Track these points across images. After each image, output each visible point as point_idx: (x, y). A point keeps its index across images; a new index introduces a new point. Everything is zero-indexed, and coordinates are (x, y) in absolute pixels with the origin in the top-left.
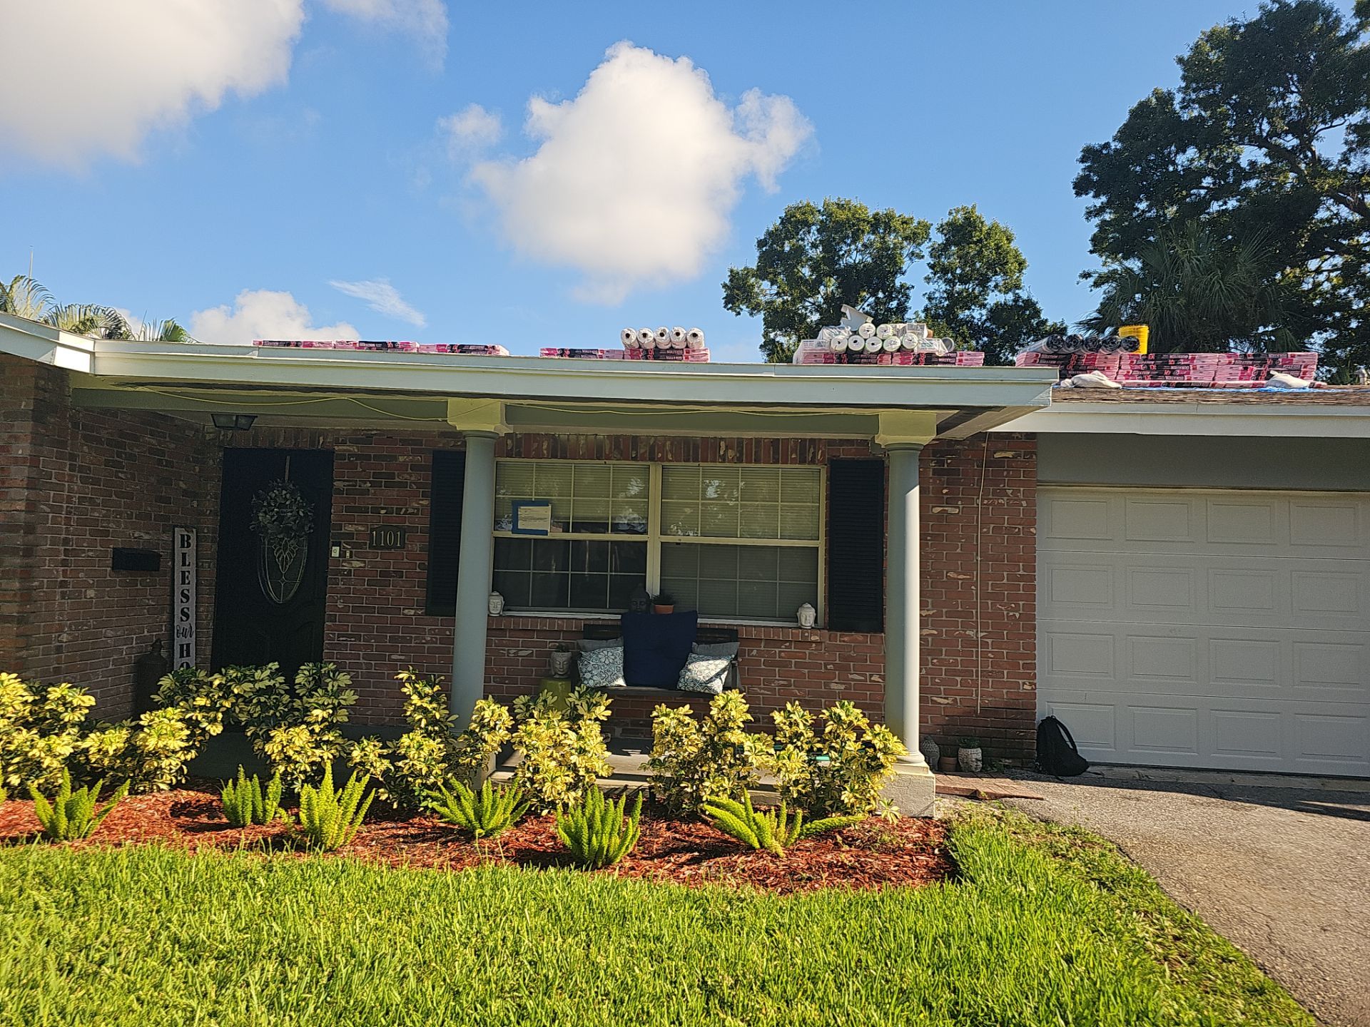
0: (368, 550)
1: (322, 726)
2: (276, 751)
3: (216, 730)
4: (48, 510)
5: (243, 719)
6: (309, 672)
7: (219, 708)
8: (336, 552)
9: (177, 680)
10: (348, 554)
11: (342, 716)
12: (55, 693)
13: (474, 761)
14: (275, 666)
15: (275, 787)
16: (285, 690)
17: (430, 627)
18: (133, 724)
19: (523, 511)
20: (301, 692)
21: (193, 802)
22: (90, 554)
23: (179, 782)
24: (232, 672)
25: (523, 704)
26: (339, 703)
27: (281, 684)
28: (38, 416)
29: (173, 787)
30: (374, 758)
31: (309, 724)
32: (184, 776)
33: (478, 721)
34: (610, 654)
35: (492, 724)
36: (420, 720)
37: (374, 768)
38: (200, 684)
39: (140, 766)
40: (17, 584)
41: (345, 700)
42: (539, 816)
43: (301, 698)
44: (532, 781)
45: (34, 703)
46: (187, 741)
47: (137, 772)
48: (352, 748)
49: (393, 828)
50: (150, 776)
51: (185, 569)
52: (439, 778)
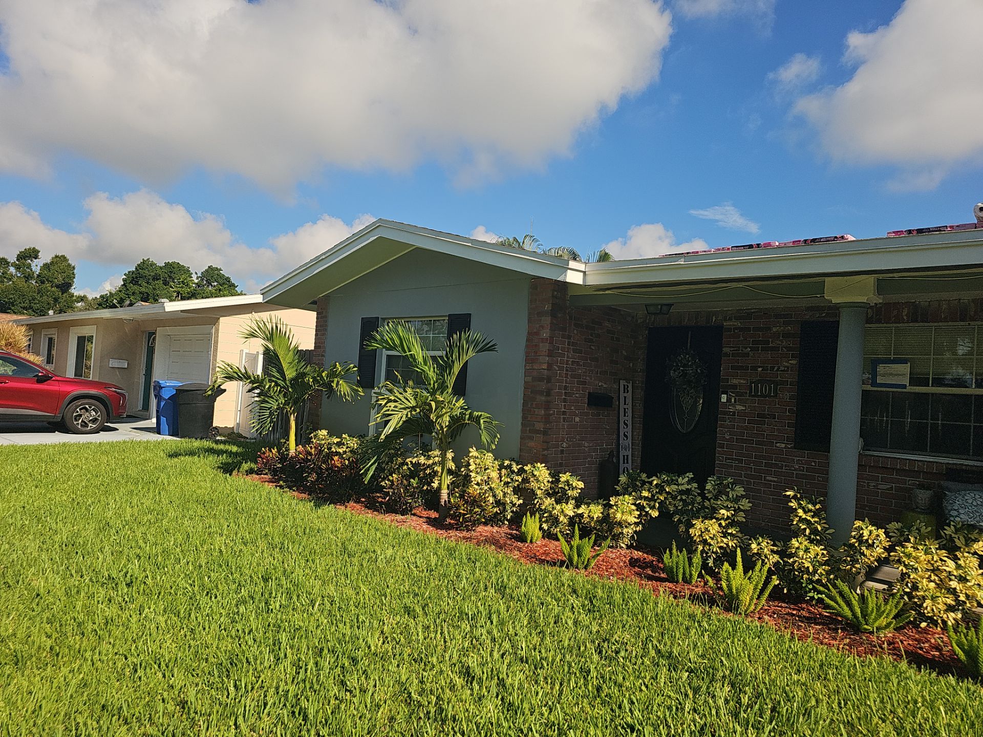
0: (748, 397)
1: (727, 522)
2: (697, 534)
3: (655, 514)
4: (557, 369)
5: (672, 509)
6: (715, 482)
7: (656, 500)
8: (724, 398)
9: (629, 478)
10: (733, 400)
11: (741, 518)
12: (564, 477)
13: (854, 569)
14: (691, 475)
15: (697, 560)
16: (698, 493)
17: (798, 458)
18: (605, 502)
19: (881, 368)
20: (709, 496)
21: (642, 559)
22: (577, 395)
23: (632, 544)
24: (664, 476)
25: (897, 529)
26: (739, 507)
27: (695, 488)
28: (553, 314)
29: (628, 547)
30: (768, 552)
31: (717, 519)
32: (635, 541)
33: (857, 537)
34: (977, 496)
35: (870, 542)
36: (805, 529)
37: (768, 559)
38: (644, 483)
39: (611, 531)
40: (543, 412)
41: (742, 505)
42: (918, 626)
43: (709, 500)
44: (910, 596)
45: (552, 482)
46: (638, 518)
47: (609, 533)
48: (750, 542)
49: (787, 607)
50: (616, 537)
51: (626, 407)
52: (823, 577)
